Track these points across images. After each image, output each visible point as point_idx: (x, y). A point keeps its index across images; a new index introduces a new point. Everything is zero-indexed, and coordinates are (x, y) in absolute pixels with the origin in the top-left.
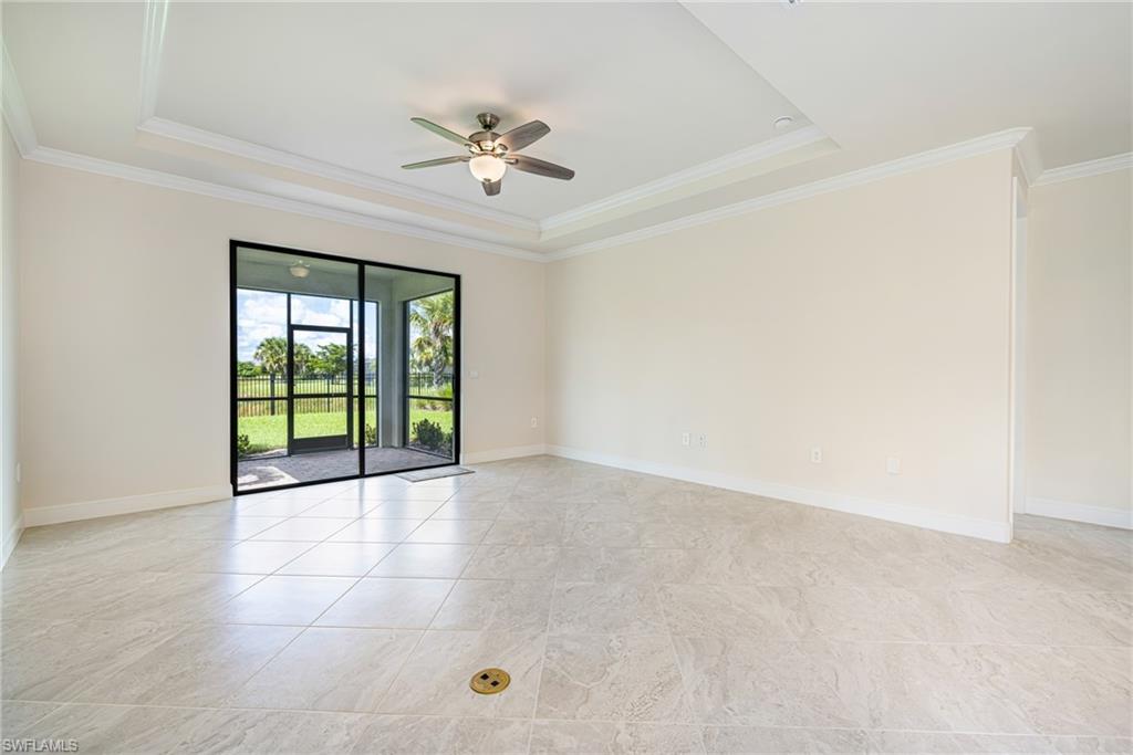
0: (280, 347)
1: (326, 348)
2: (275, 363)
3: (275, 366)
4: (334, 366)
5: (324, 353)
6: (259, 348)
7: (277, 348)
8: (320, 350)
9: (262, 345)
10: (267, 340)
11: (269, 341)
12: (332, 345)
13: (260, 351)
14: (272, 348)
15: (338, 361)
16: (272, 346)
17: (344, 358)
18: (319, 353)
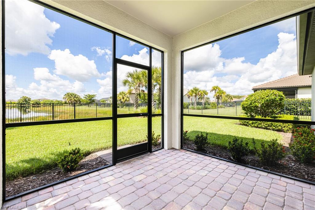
0: (71, 95)
1: (86, 95)
2: (70, 100)
3: (70, 101)
4: (89, 101)
5: (86, 97)
6: (65, 96)
7: (70, 96)
8: (85, 96)
9: (66, 95)
10: (67, 93)
11: (68, 94)
12: (88, 95)
13: (65, 97)
14: (69, 96)
15: (90, 100)
16: (69, 95)
17: (92, 99)
18: (84, 97)
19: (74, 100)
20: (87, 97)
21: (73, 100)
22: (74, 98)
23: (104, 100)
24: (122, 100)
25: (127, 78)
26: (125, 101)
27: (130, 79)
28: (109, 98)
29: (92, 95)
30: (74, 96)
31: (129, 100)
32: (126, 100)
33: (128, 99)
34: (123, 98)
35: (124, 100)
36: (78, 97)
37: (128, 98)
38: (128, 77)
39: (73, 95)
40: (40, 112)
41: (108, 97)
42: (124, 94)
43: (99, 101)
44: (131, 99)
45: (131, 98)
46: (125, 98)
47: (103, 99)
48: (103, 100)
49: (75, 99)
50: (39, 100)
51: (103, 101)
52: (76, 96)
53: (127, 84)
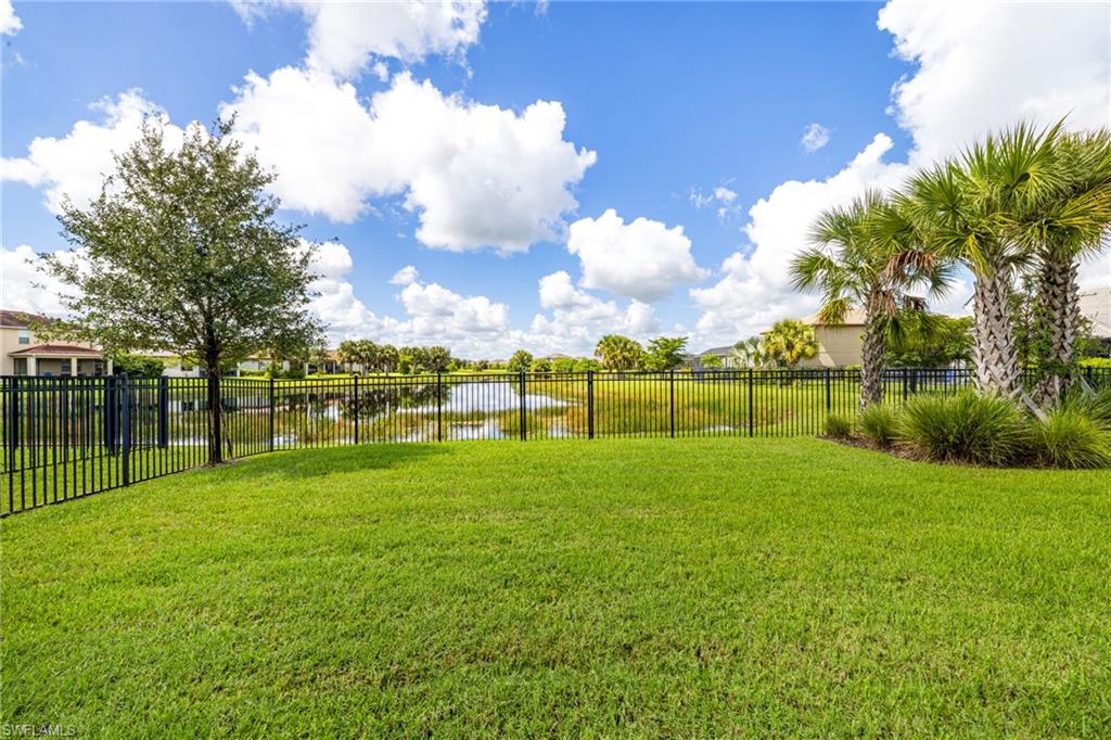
0: (616, 344)
1: (656, 342)
2: (611, 359)
3: (611, 362)
4: (665, 361)
5: (655, 348)
6: (598, 345)
7: (613, 345)
8: (651, 345)
9: (602, 343)
11: (606, 339)
12: (663, 338)
13: (599, 348)
14: (609, 345)
15: (668, 356)
16: (611, 343)
17: (675, 353)
18: (650, 349)
19: (624, 358)
20: (658, 349)
21: (620, 357)
22: (621, 352)
23: (713, 355)
24: (786, 355)
25: (818, 246)
26: (799, 357)
27: (833, 251)
28: (730, 348)
29: (675, 341)
30: (622, 345)
31: (815, 354)
32: (802, 354)
33: (809, 350)
34: (790, 346)
35: (794, 354)
36: (635, 347)
37: (810, 344)
38: (827, 238)
39: (620, 341)
40: (538, 392)
41: (728, 345)
42: (792, 331)
43: (697, 359)
44: (822, 349)
45: (825, 346)
46: (798, 347)
47: (711, 351)
48: (710, 356)
49: (626, 354)
50: (549, 359)
51: (711, 361)
52: (628, 347)
53: (820, 274)
